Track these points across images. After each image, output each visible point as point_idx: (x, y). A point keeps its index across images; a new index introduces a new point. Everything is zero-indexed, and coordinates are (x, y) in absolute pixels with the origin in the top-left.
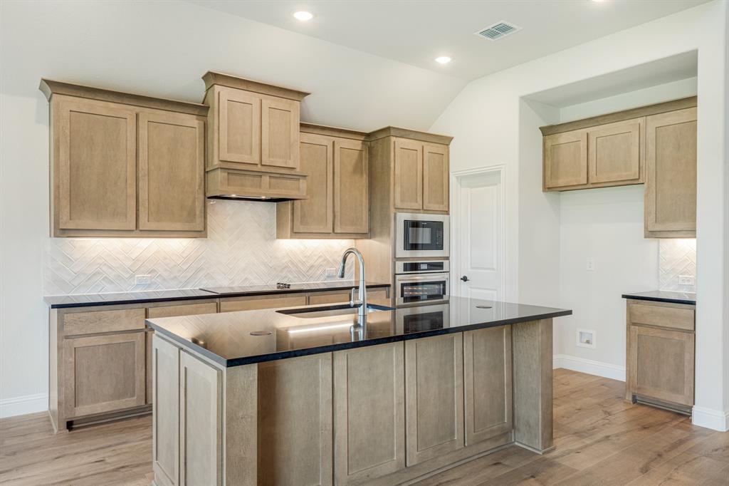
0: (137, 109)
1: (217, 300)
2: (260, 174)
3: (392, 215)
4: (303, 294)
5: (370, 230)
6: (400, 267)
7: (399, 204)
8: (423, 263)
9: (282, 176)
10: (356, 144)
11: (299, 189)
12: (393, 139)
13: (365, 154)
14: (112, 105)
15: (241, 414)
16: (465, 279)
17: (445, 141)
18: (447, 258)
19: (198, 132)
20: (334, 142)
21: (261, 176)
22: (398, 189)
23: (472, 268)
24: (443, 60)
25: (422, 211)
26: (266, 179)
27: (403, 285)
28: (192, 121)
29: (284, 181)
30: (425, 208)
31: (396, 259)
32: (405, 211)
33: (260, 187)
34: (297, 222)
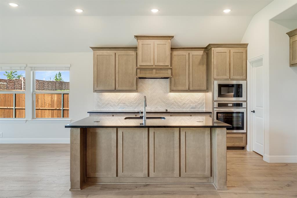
0: (115, 52)
1: (136, 114)
2: (152, 69)
3: (212, 82)
4: (170, 114)
5: (207, 89)
6: (216, 105)
7: (215, 77)
8: (229, 103)
9: (161, 69)
10: (201, 52)
11: (168, 74)
12: (213, 49)
13: (205, 57)
14: (108, 51)
15: (75, 142)
16: (254, 112)
17: (245, 46)
18: (246, 101)
19: (134, 56)
20: (189, 54)
21: (152, 70)
22: (215, 71)
23: (256, 106)
24: (227, 11)
25: (230, 79)
26: (154, 71)
27: (217, 113)
28: (133, 53)
29: (162, 71)
30: (231, 78)
31: (214, 101)
32: (220, 80)
33: (152, 74)
34: (172, 86)
